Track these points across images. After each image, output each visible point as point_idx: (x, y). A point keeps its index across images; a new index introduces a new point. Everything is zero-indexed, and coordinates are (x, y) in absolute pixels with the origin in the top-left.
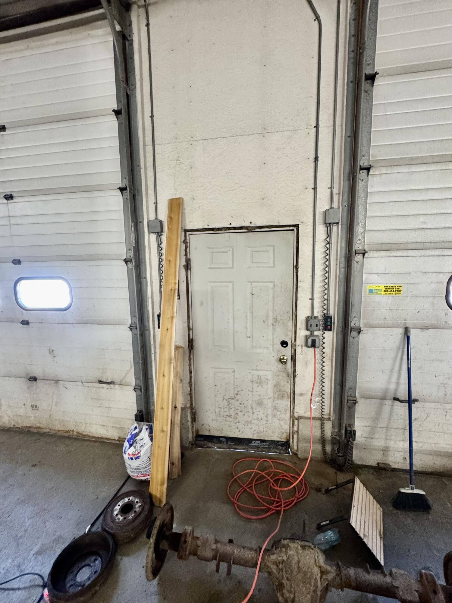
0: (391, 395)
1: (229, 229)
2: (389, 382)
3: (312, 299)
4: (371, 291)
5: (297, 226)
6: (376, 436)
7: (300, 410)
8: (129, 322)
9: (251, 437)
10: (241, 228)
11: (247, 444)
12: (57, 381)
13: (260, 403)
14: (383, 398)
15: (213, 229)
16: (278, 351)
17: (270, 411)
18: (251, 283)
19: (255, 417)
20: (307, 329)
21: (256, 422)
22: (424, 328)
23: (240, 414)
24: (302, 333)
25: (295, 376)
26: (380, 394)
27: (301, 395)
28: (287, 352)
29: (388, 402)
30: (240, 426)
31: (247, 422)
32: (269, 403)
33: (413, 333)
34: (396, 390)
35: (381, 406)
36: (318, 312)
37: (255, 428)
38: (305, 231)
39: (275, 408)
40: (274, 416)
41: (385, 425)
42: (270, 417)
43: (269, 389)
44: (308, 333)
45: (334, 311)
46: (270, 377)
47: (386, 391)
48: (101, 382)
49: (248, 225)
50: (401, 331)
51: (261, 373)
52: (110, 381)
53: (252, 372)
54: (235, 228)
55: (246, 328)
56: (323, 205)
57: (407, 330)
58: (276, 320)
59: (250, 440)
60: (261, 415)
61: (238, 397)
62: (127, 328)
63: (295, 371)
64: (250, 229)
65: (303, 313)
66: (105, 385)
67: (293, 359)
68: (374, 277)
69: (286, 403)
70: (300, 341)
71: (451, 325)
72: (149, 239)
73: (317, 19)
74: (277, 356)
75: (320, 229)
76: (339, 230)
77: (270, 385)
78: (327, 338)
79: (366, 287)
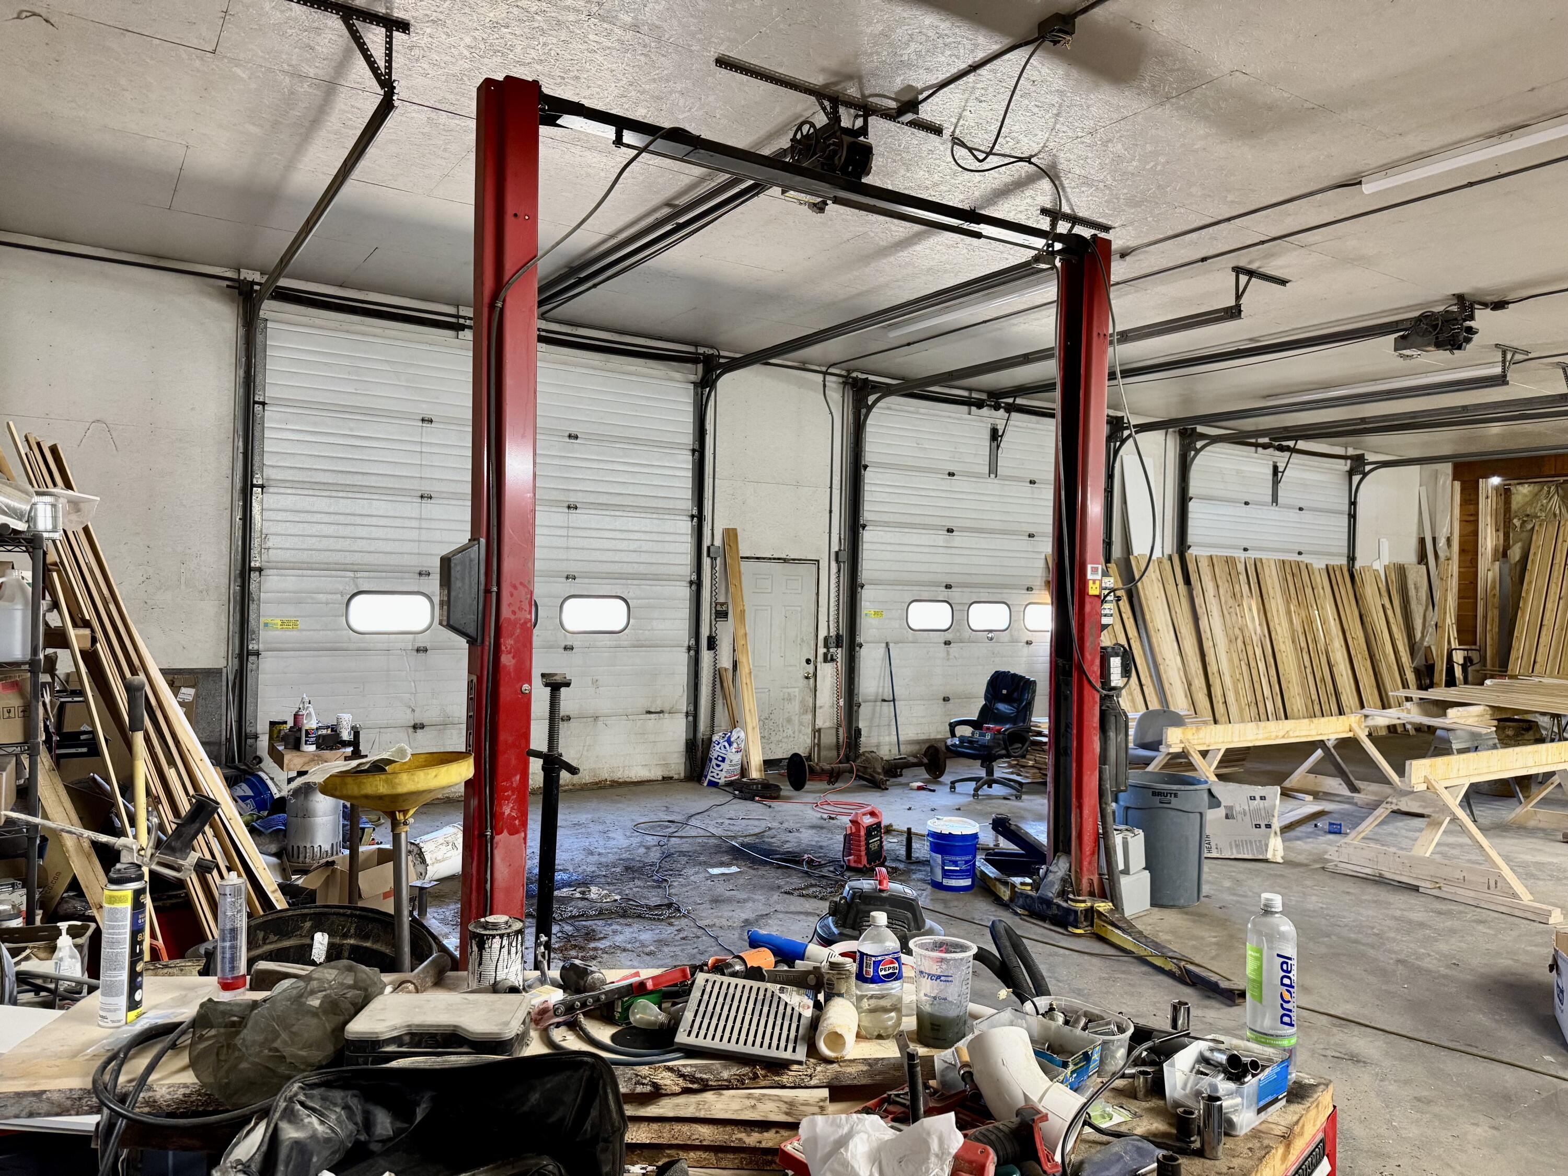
0: (880, 698)
1: (770, 559)
2: (878, 687)
3: (828, 621)
4: (866, 615)
5: (818, 561)
6: (873, 734)
7: (819, 723)
8: (686, 644)
9: (781, 757)
10: (779, 559)
11: (778, 765)
12: (596, 718)
13: (789, 720)
14: (875, 701)
15: (758, 558)
16: (804, 668)
17: (796, 728)
18: (785, 606)
19: (785, 735)
20: (825, 647)
21: (786, 740)
22: (896, 643)
23: (773, 734)
24: (821, 651)
25: (816, 691)
26: (872, 698)
27: (821, 707)
28: (810, 668)
29: (879, 703)
30: (773, 746)
31: (778, 741)
32: (796, 719)
33: (891, 646)
34: (883, 692)
35: (875, 706)
36: (833, 633)
37: (784, 746)
38: (824, 565)
39: (801, 724)
40: (800, 732)
41: (877, 724)
42: (797, 733)
43: (795, 707)
44: (825, 650)
45: (843, 632)
46: (797, 694)
47: (877, 694)
48: (649, 712)
49: (785, 557)
50: (884, 645)
51: (789, 690)
52: (659, 710)
53: (784, 690)
54: (774, 559)
55: (780, 648)
56: (835, 548)
57: (887, 644)
58: (802, 640)
59: (780, 760)
60: (790, 732)
61: (772, 716)
62: (684, 650)
63: (816, 686)
64: (785, 560)
65: (822, 634)
66: (652, 716)
67: (815, 675)
68: (868, 603)
69: (809, 716)
70: (820, 658)
71: (910, 639)
72: (706, 562)
73: (831, 413)
74: (803, 673)
75: (834, 565)
76: (845, 567)
77: (797, 702)
78: (840, 654)
79: (864, 612)
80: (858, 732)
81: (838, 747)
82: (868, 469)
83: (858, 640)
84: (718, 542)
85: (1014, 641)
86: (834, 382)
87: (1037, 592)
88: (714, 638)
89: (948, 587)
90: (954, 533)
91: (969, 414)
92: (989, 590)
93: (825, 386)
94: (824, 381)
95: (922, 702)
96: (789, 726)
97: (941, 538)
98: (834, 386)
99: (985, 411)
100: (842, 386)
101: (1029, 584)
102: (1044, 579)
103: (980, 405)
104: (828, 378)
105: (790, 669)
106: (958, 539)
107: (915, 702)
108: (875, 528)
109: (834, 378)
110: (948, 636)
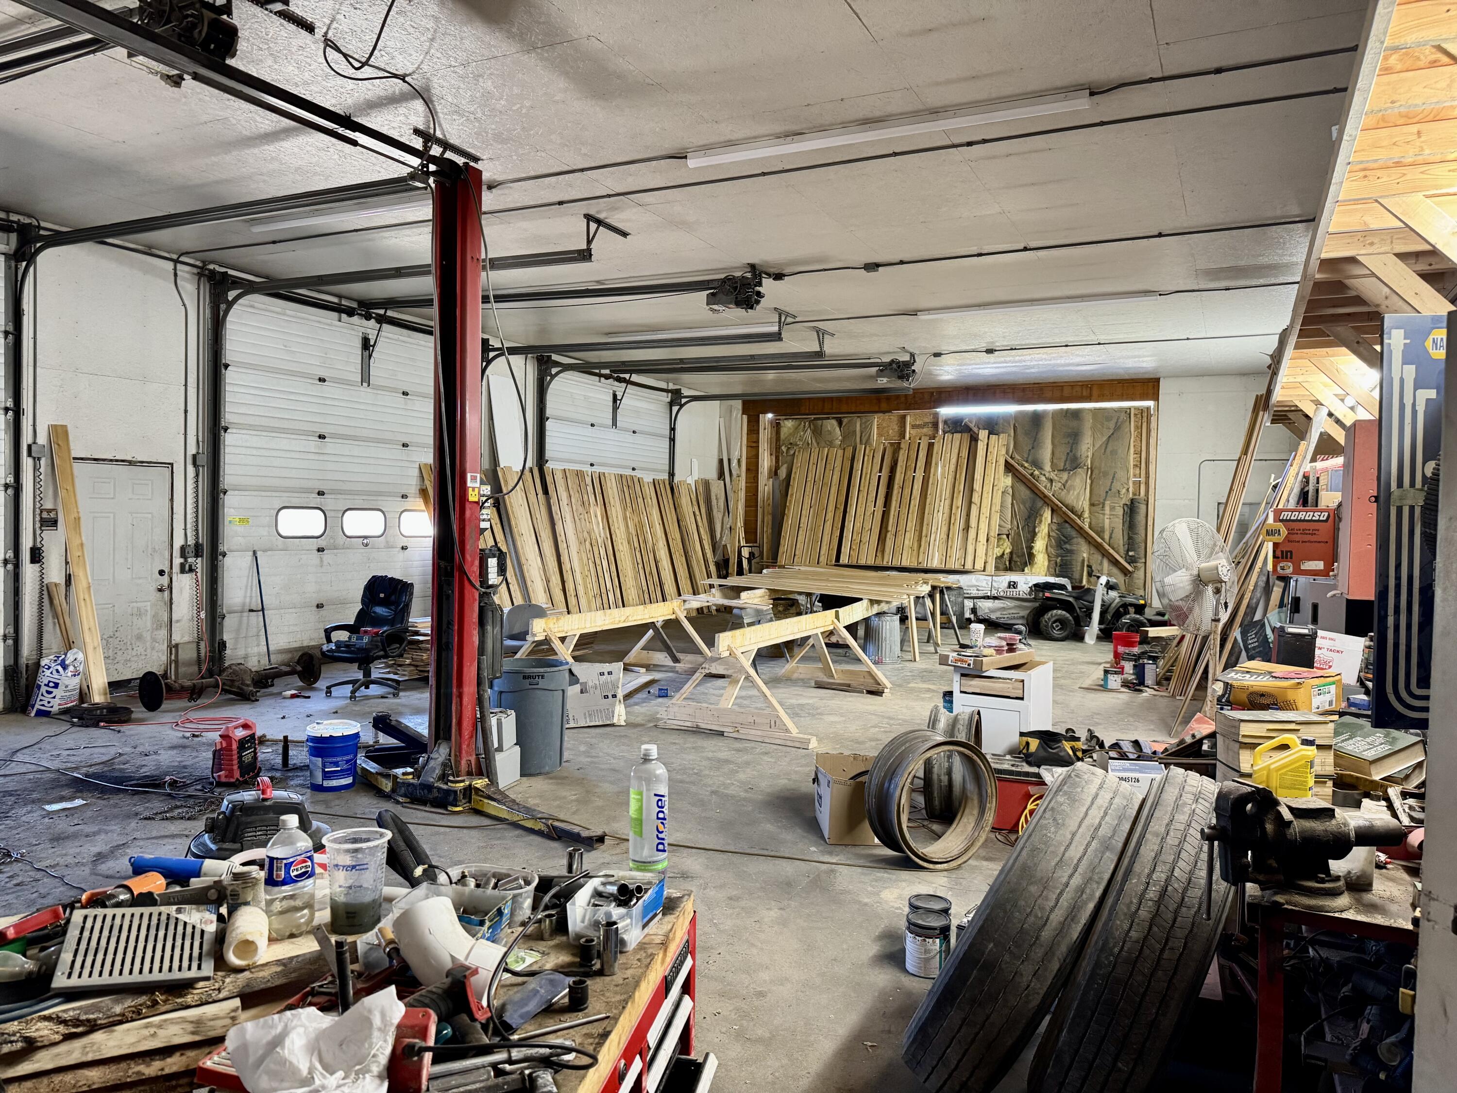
0: (247, 608)
1: (111, 460)
2: (245, 597)
3: (185, 529)
4: (230, 522)
5: (172, 464)
6: (239, 646)
7: (176, 638)
9: (130, 677)
10: (123, 461)
11: (125, 687)
13: (139, 637)
14: (242, 612)
15: (95, 460)
16: (156, 580)
17: (148, 644)
18: (131, 513)
19: (134, 653)
20: (181, 557)
21: (135, 659)
22: (265, 551)
23: (120, 653)
24: (178, 561)
25: (171, 604)
26: (239, 608)
27: (178, 621)
28: (165, 580)
29: (246, 614)
30: (119, 667)
31: (126, 661)
32: (147, 636)
33: (259, 554)
34: (250, 603)
35: (241, 617)
36: (191, 541)
37: (134, 665)
38: (179, 469)
39: (154, 640)
40: (153, 649)
41: (243, 635)
42: (149, 651)
43: (147, 622)
44: (182, 560)
45: (203, 539)
46: (149, 608)
47: (244, 605)
49: (131, 459)
50: (251, 553)
51: (139, 605)
53: (132, 605)
54: (117, 461)
55: (127, 559)
56: (192, 450)
57: (255, 552)
58: (154, 550)
59: (129, 681)
60: (141, 650)
61: (117, 634)
63: (171, 599)
64: (131, 463)
65: (178, 542)
67: (170, 587)
68: (232, 510)
69: (164, 632)
70: (176, 568)
71: (280, 547)
72: (27, 463)
73: (184, 305)
74: (155, 585)
75: (191, 469)
76: (204, 473)
77: (149, 617)
78: (200, 564)
79: (227, 519)
80: (223, 645)
81: (199, 661)
82: (229, 368)
83: (221, 548)
84: (42, 440)
85: (389, 546)
86: (188, 272)
87: (412, 499)
88: (40, 549)
89: (321, 493)
90: (326, 440)
91: (340, 321)
92: (364, 497)
93: (176, 275)
94: (175, 269)
95: (294, 610)
96: (138, 643)
97: (313, 444)
98: (187, 276)
99: (355, 319)
100: (197, 277)
101: (404, 492)
102: (419, 487)
103: (351, 313)
104: (179, 266)
105: (140, 581)
106: (329, 445)
107: (287, 611)
108: (238, 431)
109: (187, 268)
110: (321, 543)
